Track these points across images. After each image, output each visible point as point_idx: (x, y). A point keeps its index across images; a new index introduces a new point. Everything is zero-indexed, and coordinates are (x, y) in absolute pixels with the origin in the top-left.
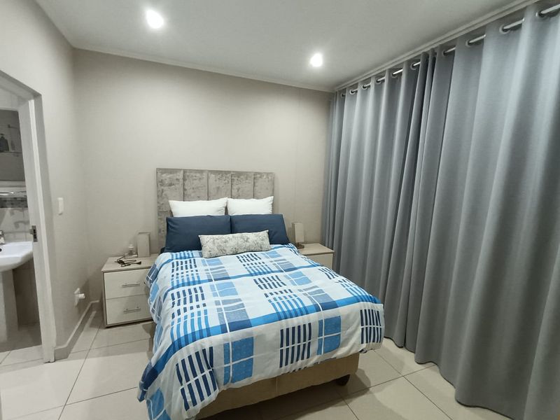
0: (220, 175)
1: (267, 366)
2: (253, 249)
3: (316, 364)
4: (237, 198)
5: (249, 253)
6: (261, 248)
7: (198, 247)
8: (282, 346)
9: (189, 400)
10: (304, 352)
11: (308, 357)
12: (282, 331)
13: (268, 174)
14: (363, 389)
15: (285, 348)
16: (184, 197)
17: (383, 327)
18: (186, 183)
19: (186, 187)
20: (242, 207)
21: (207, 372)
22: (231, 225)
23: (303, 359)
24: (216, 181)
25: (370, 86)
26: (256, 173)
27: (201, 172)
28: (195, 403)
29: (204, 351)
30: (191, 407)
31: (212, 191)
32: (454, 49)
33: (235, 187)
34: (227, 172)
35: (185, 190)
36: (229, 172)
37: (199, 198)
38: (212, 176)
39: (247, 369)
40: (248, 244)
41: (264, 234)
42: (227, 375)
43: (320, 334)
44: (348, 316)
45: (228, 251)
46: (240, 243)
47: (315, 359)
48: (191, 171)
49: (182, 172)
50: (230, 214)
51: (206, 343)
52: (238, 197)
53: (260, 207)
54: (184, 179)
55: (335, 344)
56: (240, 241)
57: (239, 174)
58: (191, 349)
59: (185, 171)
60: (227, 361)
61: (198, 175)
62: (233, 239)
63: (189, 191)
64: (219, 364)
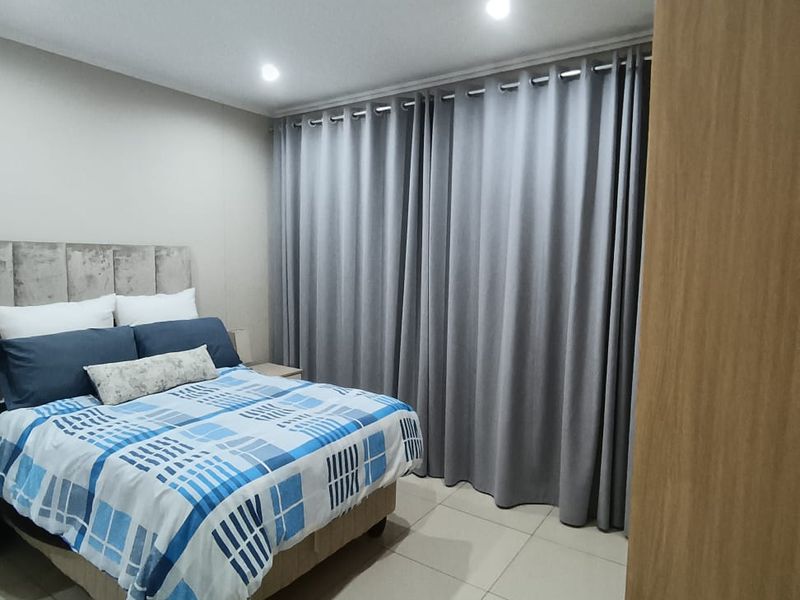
0: (93, 253)
1: (319, 511)
2: (190, 378)
3: (364, 499)
4: (128, 294)
5: (187, 386)
6: (204, 374)
7: (88, 388)
8: (330, 481)
9: (247, 570)
10: (351, 485)
11: (357, 491)
12: (328, 459)
13: (180, 249)
14: (403, 532)
15: (333, 482)
16: (18, 298)
17: (420, 438)
18: (23, 268)
19: (21, 278)
20: (145, 310)
21: (257, 530)
22: (141, 343)
23: (352, 494)
24: (84, 263)
25: (342, 120)
26: (158, 249)
27: (53, 246)
28: (254, 573)
29: (248, 503)
30: (251, 579)
31: (79, 284)
32: (453, 96)
33: (123, 273)
34: (104, 247)
35: (17, 283)
36: (109, 247)
37: (51, 299)
38: (77, 255)
39: (297, 518)
40: (182, 371)
41: (202, 350)
42: (279, 530)
43: (366, 458)
44: (389, 429)
45: (151, 387)
46: (168, 370)
47: (364, 492)
48: (30, 245)
49: (11, 245)
50: (122, 323)
51: (248, 491)
52: (130, 292)
53: (176, 307)
54: (16, 262)
55: (380, 468)
56: (169, 367)
57: (128, 250)
58: (231, 504)
59: (16, 247)
60: (277, 512)
61: (47, 253)
62: (155, 366)
63: (29, 286)
64: (269, 518)
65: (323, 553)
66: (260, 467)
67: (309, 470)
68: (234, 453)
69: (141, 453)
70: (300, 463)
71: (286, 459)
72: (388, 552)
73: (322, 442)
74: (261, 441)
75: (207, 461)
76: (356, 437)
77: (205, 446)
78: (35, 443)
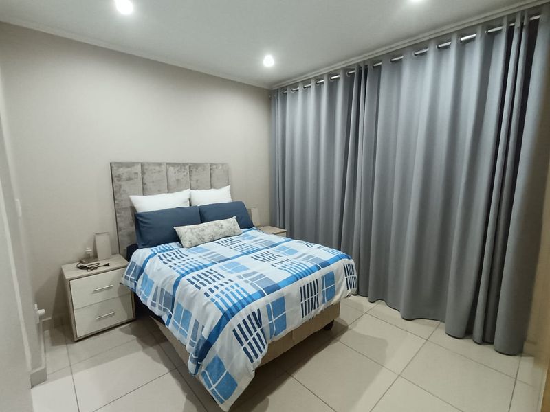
0: (179, 168)
1: (295, 319)
2: (227, 234)
3: (322, 311)
4: (196, 189)
5: (226, 239)
6: (234, 233)
7: (176, 238)
8: (302, 301)
9: (252, 354)
10: (314, 304)
11: (318, 306)
12: (301, 288)
13: (223, 165)
15: (303, 302)
16: (145, 192)
18: (146, 176)
19: (146, 181)
20: (205, 197)
21: (258, 330)
22: (202, 215)
23: (315, 308)
24: (175, 173)
25: (310, 87)
26: (212, 165)
27: (160, 164)
28: (257, 356)
29: (254, 313)
30: (255, 360)
31: (172, 182)
33: (194, 178)
34: (185, 164)
35: (144, 184)
36: (187, 164)
37: (159, 192)
38: (171, 168)
39: (283, 323)
40: (223, 231)
41: (233, 220)
42: (272, 330)
43: (323, 288)
44: (337, 270)
45: (207, 238)
46: (215, 230)
47: (322, 307)
48: (149, 164)
49: (140, 165)
50: (193, 205)
51: (254, 307)
52: (198, 188)
53: (220, 196)
54: (143, 173)
55: (331, 293)
56: (216, 229)
57: (196, 166)
58: (243, 314)
59: (142, 165)
60: (270, 319)
61: (157, 168)
62: (209, 227)
63: (149, 186)
64: (266, 323)
65: (297, 340)
66: (260, 292)
67: (289, 294)
68: (246, 281)
69: (198, 278)
70: (284, 290)
71: (275, 288)
72: (335, 340)
73: (297, 278)
74: (262, 275)
75: (231, 286)
76: (318, 275)
77: (232, 277)
78: (150, 266)
